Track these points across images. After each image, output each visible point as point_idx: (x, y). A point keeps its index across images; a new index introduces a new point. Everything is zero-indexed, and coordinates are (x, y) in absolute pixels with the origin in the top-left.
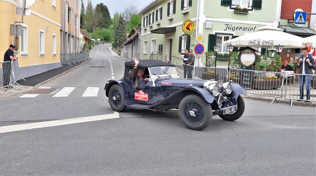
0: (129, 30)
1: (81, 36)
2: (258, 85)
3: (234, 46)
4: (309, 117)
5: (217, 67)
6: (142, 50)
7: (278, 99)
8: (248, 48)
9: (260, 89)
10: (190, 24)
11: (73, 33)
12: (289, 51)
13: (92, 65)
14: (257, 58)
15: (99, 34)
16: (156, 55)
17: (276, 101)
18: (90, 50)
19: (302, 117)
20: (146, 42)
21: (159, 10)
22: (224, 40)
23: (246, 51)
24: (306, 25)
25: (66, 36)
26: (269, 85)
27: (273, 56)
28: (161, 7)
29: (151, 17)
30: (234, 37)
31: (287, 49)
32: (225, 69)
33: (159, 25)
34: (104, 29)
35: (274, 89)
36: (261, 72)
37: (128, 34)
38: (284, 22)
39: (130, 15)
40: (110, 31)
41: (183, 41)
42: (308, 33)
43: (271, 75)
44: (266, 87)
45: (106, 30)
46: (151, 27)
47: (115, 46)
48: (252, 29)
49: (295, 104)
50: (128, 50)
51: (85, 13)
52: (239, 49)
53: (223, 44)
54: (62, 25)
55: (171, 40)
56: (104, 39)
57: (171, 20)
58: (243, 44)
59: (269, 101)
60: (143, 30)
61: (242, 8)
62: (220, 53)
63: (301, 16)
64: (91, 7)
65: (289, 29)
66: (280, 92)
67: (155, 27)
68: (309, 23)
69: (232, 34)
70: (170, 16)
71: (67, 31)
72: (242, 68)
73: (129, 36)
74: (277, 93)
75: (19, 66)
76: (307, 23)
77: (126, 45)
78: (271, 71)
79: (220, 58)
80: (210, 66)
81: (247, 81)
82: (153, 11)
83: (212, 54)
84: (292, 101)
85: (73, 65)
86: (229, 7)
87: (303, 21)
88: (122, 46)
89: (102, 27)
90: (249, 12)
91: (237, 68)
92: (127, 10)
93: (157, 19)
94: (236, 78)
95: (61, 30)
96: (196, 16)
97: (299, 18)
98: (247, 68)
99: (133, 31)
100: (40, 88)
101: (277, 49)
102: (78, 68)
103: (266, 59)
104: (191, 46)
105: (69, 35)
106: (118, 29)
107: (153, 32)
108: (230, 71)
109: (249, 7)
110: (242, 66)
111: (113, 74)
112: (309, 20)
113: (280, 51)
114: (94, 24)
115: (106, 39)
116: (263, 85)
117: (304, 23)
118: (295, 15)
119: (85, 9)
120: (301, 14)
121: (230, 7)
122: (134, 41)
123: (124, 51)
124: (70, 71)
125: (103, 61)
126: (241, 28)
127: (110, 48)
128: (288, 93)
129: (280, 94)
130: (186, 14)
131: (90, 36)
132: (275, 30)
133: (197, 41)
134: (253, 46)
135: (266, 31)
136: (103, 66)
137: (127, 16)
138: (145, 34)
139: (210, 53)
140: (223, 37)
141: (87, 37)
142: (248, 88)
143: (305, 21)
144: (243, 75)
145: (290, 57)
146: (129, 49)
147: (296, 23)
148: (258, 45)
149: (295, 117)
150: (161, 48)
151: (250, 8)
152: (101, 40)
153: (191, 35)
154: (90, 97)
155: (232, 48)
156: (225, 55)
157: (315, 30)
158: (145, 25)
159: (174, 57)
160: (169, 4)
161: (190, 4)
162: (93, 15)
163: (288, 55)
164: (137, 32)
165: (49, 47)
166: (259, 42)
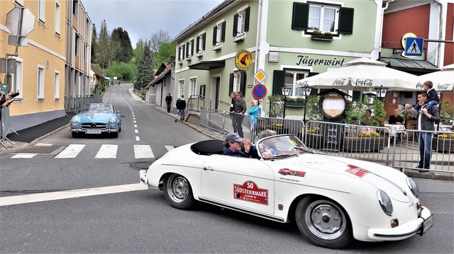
0: (157, 65)
1: (92, 73)
2: (350, 145)
3: (312, 88)
4: (432, 195)
5: (287, 118)
6: (177, 93)
8: (333, 90)
9: (354, 152)
10: (246, 56)
11: (81, 69)
12: (395, 95)
14: (348, 105)
15: (117, 70)
16: (197, 100)
18: (103, 93)
20: (182, 82)
21: (201, 37)
22: (297, 79)
23: (330, 95)
24: (421, 58)
25: (72, 73)
26: (367, 145)
27: (371, 102)
28: (203, 32)
29: (190, 46)
30: (311, 74)
31: (393, 92)
32: (299, 121)
33: (200, 57)
34: (123, 63)
35: (376, 151)
36: (354, 126)
37: (156, 71)
38: (388, 52)
39: (159, 43)
40: (131, 66)
41: (235, 80)
42: (425, 69)
43: (369, 131)
44: (362, 148)
45: (125, 64)
46: (189, 61)
47: (137, 87)
48: (339, 63)
50: (155, 93)
51: (97, 41)
52: (319, 92)
53: (294, 84)
54: (67, 58)
55: (218, 79)
56: (122, 76)
57: (218, 51)
58: (325, 85)
60: (177, 65)
61: (323, 32)
62: (291, 97)
63: (415, 45)
64: (106, 33)
65: (395, 63)
66: (385, 156)
67: (195, 61)
68: (426, 53)
69: (309, 70)
70: (217, 44)
71: (73, 66)
72: (325, 120)
73: (158, 73)
74: (380, 158)
75: (11, 115)
76: (423, 54)
77: (154, 86)
79: (290, 105)
80: (275, 116)
81: (333, 138)
82: (192, 39)
83: (279, 99)
84: (403, 170)
86: (303, 32)
87: (418, 52)
88: (148, 86)
89: (121, 61)
90: (334, 38)
91: (318, 120)
92: (155, 37)
93: (198, 50)
94: (317, 135)
95: (66, 66)
96: (255, 45)
97: (411, 48)
98: (333, 120)
99: (163, 67)
100: (38, 144)
101: (378, 92)
103: (361, 107)
104: (247, 86)
105: (76, 72)
106: (142, 63)
107: (192, 67)
108: (307, 123)
109: (332, 30)
110: (326, 118)
111: (136, 126)
112: (426, 49)
113: (383, 95)
114: (109, 57)
115: (126, 77)
116: (359, 145)
117: (420, 55)
118: (403, 42)
120: (415, 41)
121: (306, 31)
122: (165, 79)
123: (149, 94)
125: (121, 108)
126: (321, 61)
127: (131, 90)
128: (397, 158)
129: (385, 158)
131: (103, 72)
132: (374, 64)
133: (256, 80)
134: (343, 87)
135: (361, 66)
137: (155, 45)
138: (179, 71)
139: (275, 98)
140: (295, 74)
141: (100, 75)
142: (335, 150)
143: (421, 51)
144: (327, 130)
145: (397, 103)
146: (157, 91)
147: (406, 54)
148: (349, 86)
150: (203, 88)
151: (335, 33)
152: (118, 79)
153: (248, 72)
154: (107, 159)
155: (309, 90)
156: (298, 100)
157: (436, 64)
158: (181, 57)
159: (222, 102)
160: (215, 29)
161: (246, 28)
162: (109, 44)
163: (394, 100)
164: (168, 67)
165: (50, 88)
166: (350, 81)
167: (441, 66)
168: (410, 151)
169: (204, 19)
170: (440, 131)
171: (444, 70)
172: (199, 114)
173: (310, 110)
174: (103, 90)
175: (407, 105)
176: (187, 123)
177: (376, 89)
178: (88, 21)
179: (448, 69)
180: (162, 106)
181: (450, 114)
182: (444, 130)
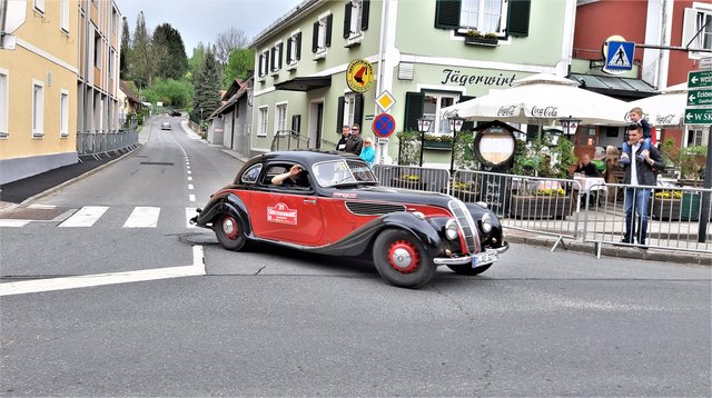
0: (225, 84)
1: (121, 96)
2: (519, 208)
3: (464, 120)
4: (641, 283)
5: (424, 166)
6: (256, 126)
7: (566, 241)
8: (497, 123)
9: (525, 219)
10: (363, 70)
11: (104, 89)
12: (592, 132)
13: (145, 160)
14: (519, 148)
15: (162, 92)
16: (287, 138)
17: (563, 247)
18: (139, 127)
19: (624, 283)
20: (264, 110)
21: (294, 39)
22: (442, 106)
23: (492, 131)
24: (633, 73)
25: (89, 94)
26: (546, 209)
27: (554, 142)
28: (298, 31)
29: (277, 54)
30: (463, 99)
31: (588, 127)
32: (443, 171)
33: (293, 71)
34: (171, 81)
35: (559, 218)
36: (526, 178)
37: (224, 93)
38: (582, 66)
39: (230, 49)
40: (184, 86)
41: (347, 107)
42: (637, 92)
43: (550, 186)
44: (539, 213)
45: (175, 82)
46: (276, 77)
47: (194, 118)
48: (506, 81)
49: (608, 253)
50: (223, 128)
51: (131, 45)
52: (475, 126)
53: (438, 115)
54: (81, 71)
55: (320, 106)
56: (170, 101)
57: (321, 61)
58: (485, 115)
59: (547, 244)
60: (257, 84)
61: (483, 33)
62: (433, 135)
63: (621, 52)
64: (144, 33)
65: (592, 81)
66: (572, 225)
67: (284, 76)
68: (640, 68)
69: (460, 93)
70: (319, 50)
71: (91, 84)
72: (483, 169)
73: (227, 97)
74: (565, 228)
76: (635, 68)
77: (220, 117)
79: (431, 146)
80: (408, 163)
81: (495, 198)
82: (279, 42)
83: (414, 137)
84: (600, 246)
85: (104, 159)
86: (452, 32)
87: (627, 64)
88: (211, 118)
89: (169, 76)
90: (500, 42)
91: (472, 169)
92: (223, 38)
93: (289, 60)
94: (470, 192)
95: (79, 83)
96: (378, 53)
97: (616, 57)
98: (495, 168)
99: (236, 87)
100: (34, 206)
101: (564, 126)
102: (115, 166)
103: (538, 149)
104: (364, 118)
105: (96, 92)
106: (202, 80)
107: (280, 86)
108: (455, 175)
109: (498, 31)
110: (484, 165)
111: (190, 178)
112: (639, 61)
113: (573, 131)
114: (149, 70)
115: (175, 104)
116: (533, 208)
117: (629, 69)
118: (606, 49)
119: (132, 37)
120: (621, 47)
121: (456, 30)
122: (238, 106)
123: (213, 129)
124: (97, 171)
125: (168, 150)
126: (480, 79)
127: (185, 124)
128: (590, 227)
129: (572, 229)
130: (354, 47)
131: (140, 95)
132: (560, 83)
133: (379, 108)
134: (511, 119)
135: (540, 85)
136: (168, 162)
137: (223, 52)
138: (261, 92)
139: (408, 135)
140: (439, 98)
141: (135, 98)
143: (630, 62)
144: (485, 184)
145: (594, 145)
146: (225, 125)
147: (609, 67)
148: (522, 117)
149: (607, 283)
150: (297, 121)
151: (503, 34)
152: (164, 105)
153: (367, 96)
154: (142, 229)
155: (459, 124)
156: (443, 138)
157: (655, 85)
158: (263, 71)
159: (326, 142)
160: (317, 26)
161: (365, 25)
162: (149, 49)
163: (590, 140)
164: (244, 87)
165: (52, 118)
166: (522, 109)
167: (663, 87)
168: (610, 218)
169: (299, 10)
171: (667, 93)
173: (460, 154)
174: (140, 123)
175: (610, 147)
177: (562, 121)
178: (114, 12)
179: (672, 93)
180: (234, 148)
181: (675, 161)
182: (665, 186)
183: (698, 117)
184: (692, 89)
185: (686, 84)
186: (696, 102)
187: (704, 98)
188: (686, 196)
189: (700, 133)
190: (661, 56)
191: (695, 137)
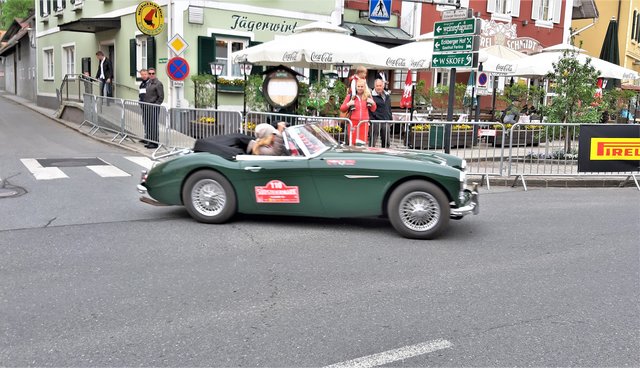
3: (253, 64)
5: (220, 109)
6: (41, 74)
8: (281, 68)
10: (152, 12)
14: (302, 89)
16: (77, 82)
20: (49, 52)
22: (233, 50)
23: (278, 75)
24: (393, 22)
27: (331, 85)
30: (252, 44)
32: (235, 113)
33: (78, 11)
37: (3, 33)
38: (353, 15)
41: (139, 50)
42: (397, 39)
43: (329, 124)
46: (60, 17)
48: (288, 28)
50: (3, 71)
52: (264, 69)
53: (229, 59)
55: (111, 48)
58: (272, 60)
60: (39, 24)
62: (226, 78)
63: (381, 4)
65: (361, 30)
67: (69, 17)
68: (399, 18)
69: (249, 38)
72: (272, 111)
73: (7, 38)
76: (393, 18)
78: (330, 115)
79: (225, 89)
80: (204, 106)
83: (208, 80)
87: (386, 14)
97: (377, 8)
98: (283, 110)
99: (16, 27)
101: (339, 70)
103: (318, 91)
104: (158, 61)
107: (65, 27)
108: (246, 117)
110: (272, 107)
112: (398, 12)
113: (345, 75)
117: (388, 19)
122: (19, 48)
126: (266, 25)
132: (334, 31)
133: (171, 51)
134: (295, 64)
135: (317, 33)
138: (44, 34)
139: (202, 78)
140: (229, 43)
143: (389, 13)
146: (7, 69)
147: (372, 17)
148: (303, 63)
150: (86, 64)
153: (157, 38)
155: (248, 68)
156: (236, 81)
157: (411, 34)
158: (45, 10)
159: (120, 86)
164: (25, 27)
166: (303, 55)
167: (417, 36)
170: (414, 121)
171: (420, 41)
172: (82, 105)
173: (251, 97)
176: (62, 121)
177: (337, 66)
179: (424, 40)
180: (18, 93)
181: (427, 99)
182: (419, 120)
183: (442, 61)
184: (437, 37)
185: (433, 33)
186: (440, 48)
187: (446, 45)
188: (433, 128)
189: (446, 75)
190: (415, 8)
191: (442, 78)
